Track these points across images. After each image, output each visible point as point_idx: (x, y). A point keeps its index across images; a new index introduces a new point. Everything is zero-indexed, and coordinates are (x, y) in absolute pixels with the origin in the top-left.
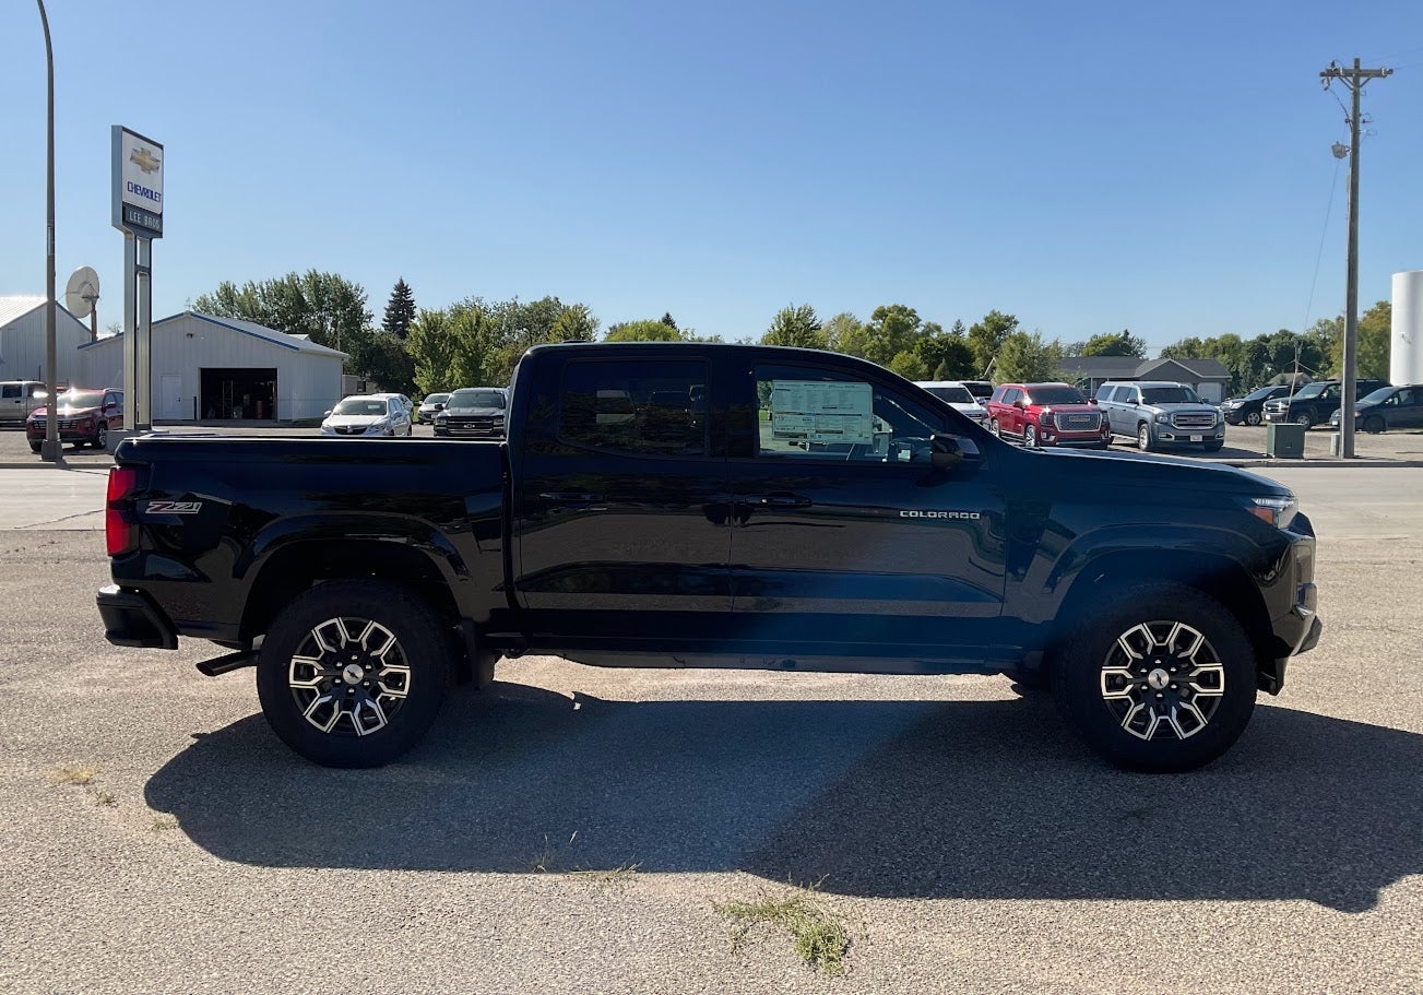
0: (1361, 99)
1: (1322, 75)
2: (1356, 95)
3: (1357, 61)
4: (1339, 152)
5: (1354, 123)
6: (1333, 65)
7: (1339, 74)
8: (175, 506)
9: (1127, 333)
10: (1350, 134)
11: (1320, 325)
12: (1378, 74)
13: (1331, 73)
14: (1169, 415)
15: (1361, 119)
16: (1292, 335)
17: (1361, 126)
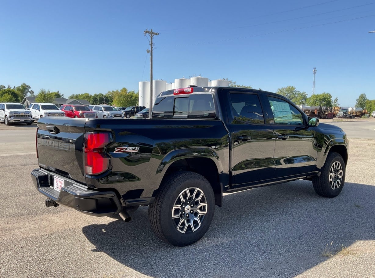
0: (153, 39)
1: (145, 32)
2: (152, 38)
3: (152, 30)
4: (148, 52)
5: (152, 45)
6: (147, 30)
7: (148, 33)
8: (127, 149)
9: (58, 92)
10: (151, 48)
11: (109, 93)
12: (156, 34)
13: (147, 32)
14: (112, 114)
15: (153, 44)
16: (103, 95)
17: (153, 46)
